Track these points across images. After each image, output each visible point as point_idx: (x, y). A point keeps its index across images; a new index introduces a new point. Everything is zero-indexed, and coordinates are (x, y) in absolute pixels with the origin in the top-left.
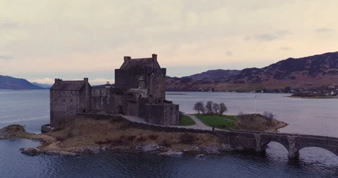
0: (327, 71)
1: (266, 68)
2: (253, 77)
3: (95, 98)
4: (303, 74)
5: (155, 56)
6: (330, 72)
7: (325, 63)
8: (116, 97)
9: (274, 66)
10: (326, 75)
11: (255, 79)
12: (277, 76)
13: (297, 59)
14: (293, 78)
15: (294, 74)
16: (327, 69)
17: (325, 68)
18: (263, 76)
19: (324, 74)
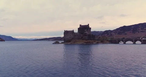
0: (140, 31)
1: (114, 30)
2: (109, 34)
3: (75, 35)
4: (130, 32)
5: (88, 24)
6: (141, 31)
7: (139, 27)
8: (81, 35)
9: (117, 29)
10: (139, 33)
11: (110, 35)
12: (119, 33)
13: (127, 26)
14: (126, 34)
15: (126, 32)
16: (140, 30)
17: (139, 30)
18: (113, 33)
19: (139, 32)
